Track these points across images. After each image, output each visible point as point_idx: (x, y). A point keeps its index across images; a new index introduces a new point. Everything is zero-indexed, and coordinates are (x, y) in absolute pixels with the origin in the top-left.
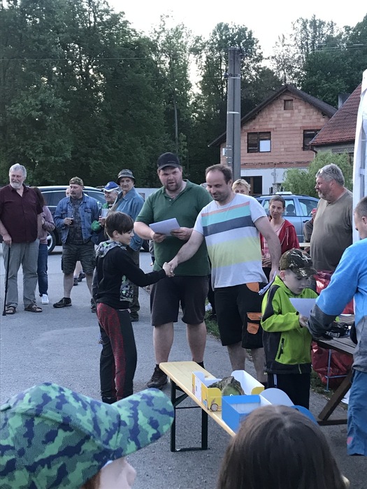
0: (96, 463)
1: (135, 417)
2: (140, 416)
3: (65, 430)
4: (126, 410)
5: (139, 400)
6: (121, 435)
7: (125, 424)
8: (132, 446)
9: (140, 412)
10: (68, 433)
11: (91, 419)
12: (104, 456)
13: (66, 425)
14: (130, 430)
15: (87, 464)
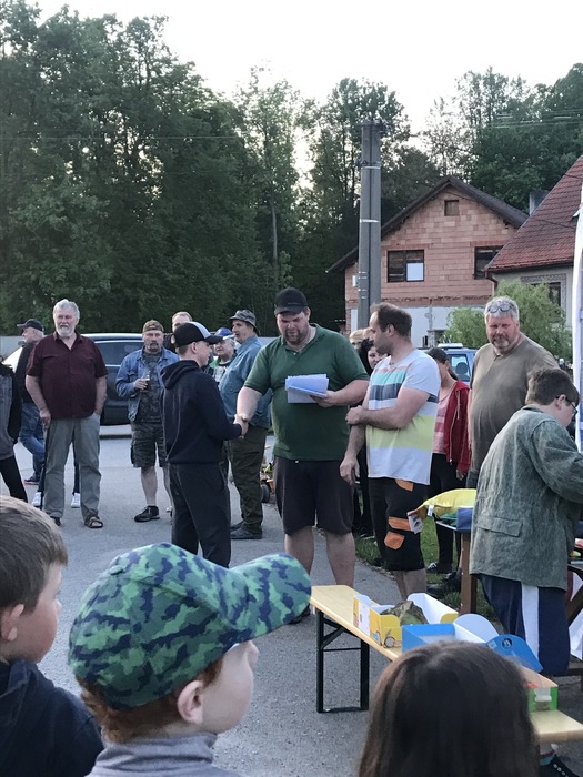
0: (221, 645)
1: (265, 590)
2: (272, 590)
3: (189, 606)
4: (254, 580)
5: (270, 569)
6: (249, 613)
7: (254, 600)
8: (261, 628)
9: (271, 584)
10: (192, 610)
11: (217, 593)
12: (231, 637)
13: (190, 599)
14: (260, 609)
15: (211, 646)
